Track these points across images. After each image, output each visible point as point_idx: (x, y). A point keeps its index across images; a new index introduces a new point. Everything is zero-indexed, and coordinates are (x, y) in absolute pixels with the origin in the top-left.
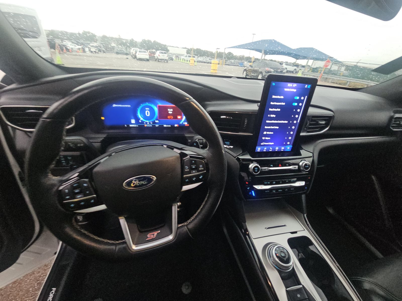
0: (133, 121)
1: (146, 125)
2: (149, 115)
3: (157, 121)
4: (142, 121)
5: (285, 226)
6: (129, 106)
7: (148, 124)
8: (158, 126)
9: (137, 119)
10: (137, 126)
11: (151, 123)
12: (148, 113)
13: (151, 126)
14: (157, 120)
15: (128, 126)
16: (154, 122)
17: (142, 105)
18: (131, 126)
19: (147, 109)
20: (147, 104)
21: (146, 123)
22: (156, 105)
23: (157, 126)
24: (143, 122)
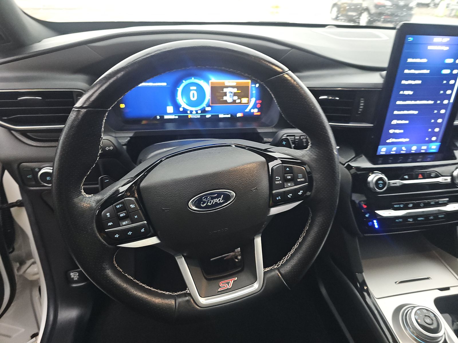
0: (170, 109)
1: (190, 116)
2: (195, 98)
3: (208, 109)
4: (183, 108)
5: (428, 278)
6: (164, 84)
7: (194, 112)
8: (210, 116)
9: (177, 106)
10: (177, 117)
11: (199, 112)
12: (194, 95)
13: (199, 117)
14: (208, 106)
15: (162, 117)
16: (204, 111)
17: (185, 83)
18: (166, 117)
19: (192, 88)
20: (193, 80)
21: (191, 112)
22: (207, 80)
23: (208, 116)
24: (185, 111)
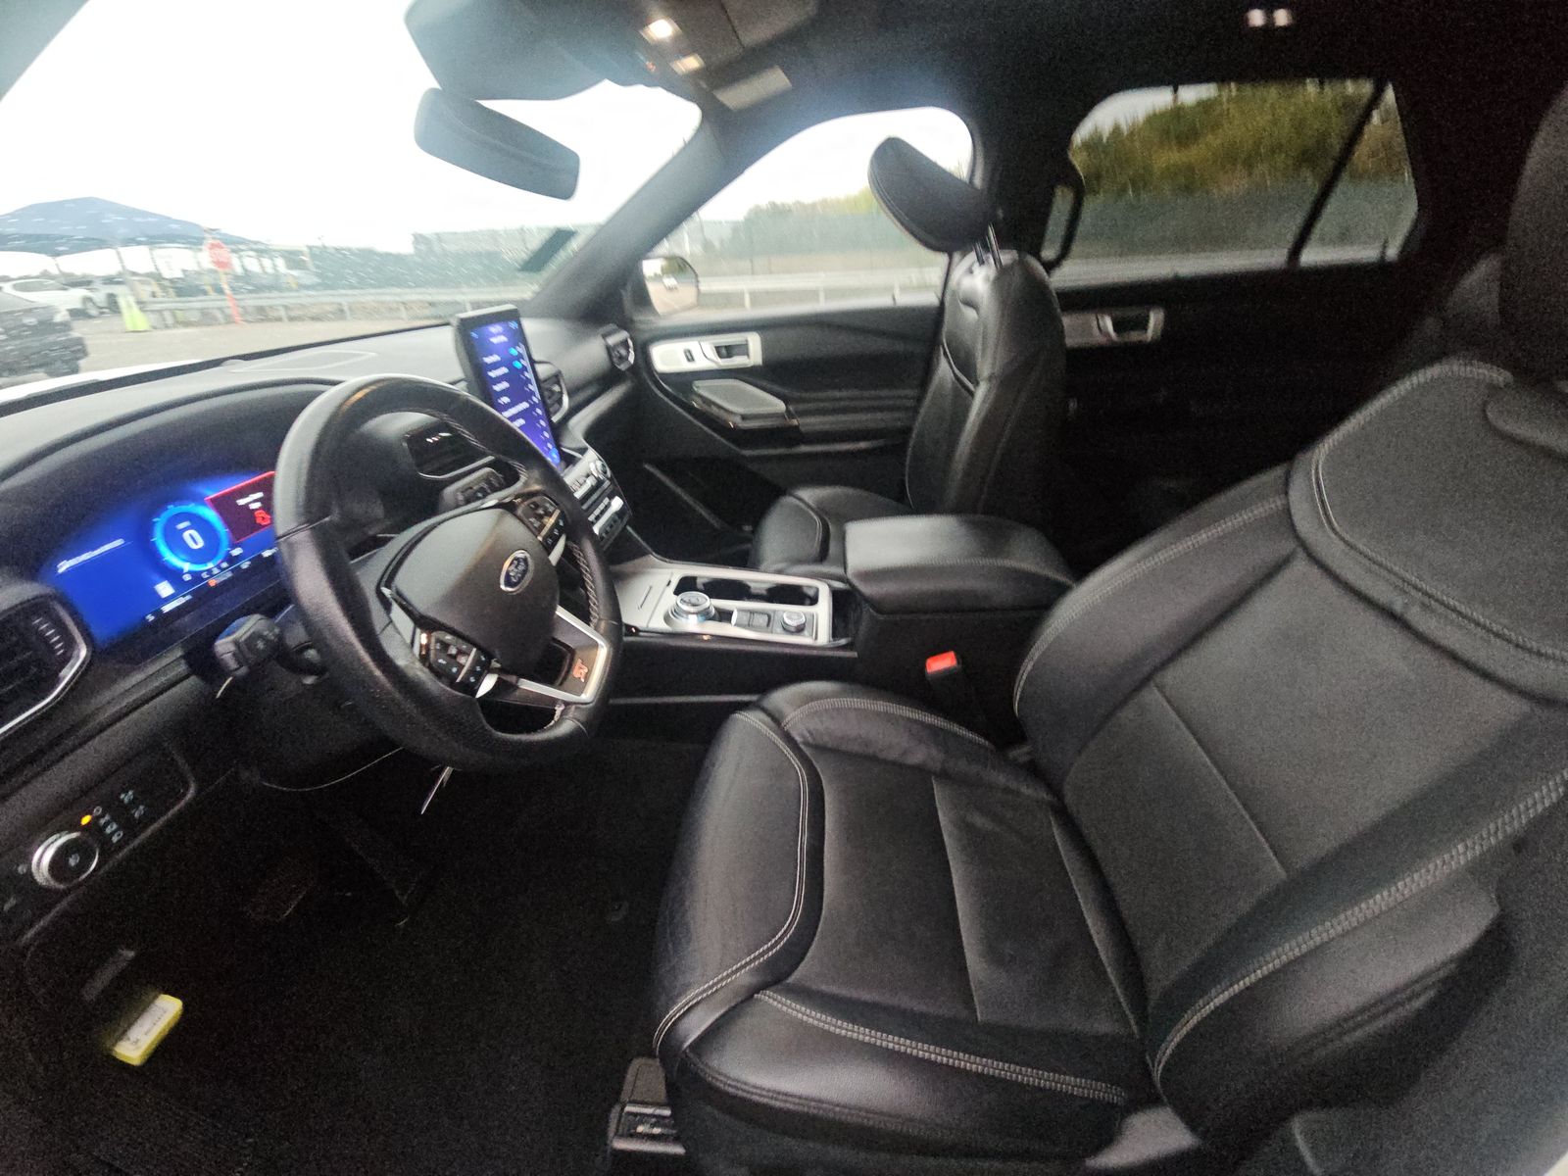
0: (165, 589)
1: (212, 582)
2: (201, 544)
3: (237, 552)
4: (189, 572)
6: (118, 543)
7: (215, 571)
8: (249, 563)
9: (173, 575)
10: (188, 597)
11: (225, 565)
12: (194, 539)
13: (229, 575)
14: (233, 546)
15: (158, 613)
16: (231, 560)
17: (160, 522)
18: (167, 608)
19: (182, 526)
20: (173, 509)
21: (209, 571)
22: (199, 499)
23: (245, 565)
24: (197, 576)
